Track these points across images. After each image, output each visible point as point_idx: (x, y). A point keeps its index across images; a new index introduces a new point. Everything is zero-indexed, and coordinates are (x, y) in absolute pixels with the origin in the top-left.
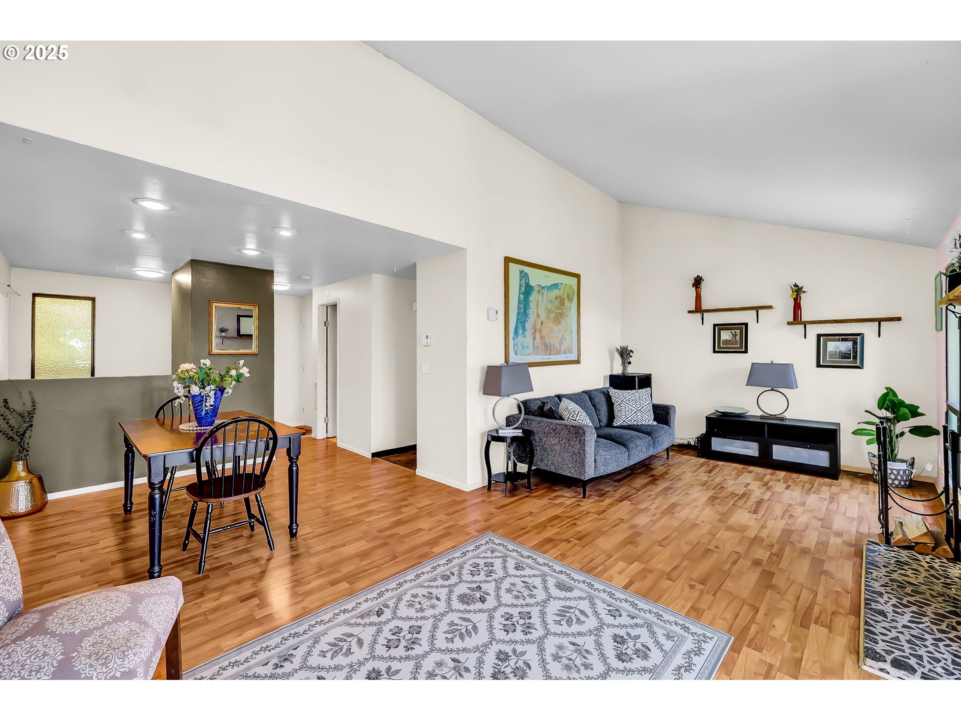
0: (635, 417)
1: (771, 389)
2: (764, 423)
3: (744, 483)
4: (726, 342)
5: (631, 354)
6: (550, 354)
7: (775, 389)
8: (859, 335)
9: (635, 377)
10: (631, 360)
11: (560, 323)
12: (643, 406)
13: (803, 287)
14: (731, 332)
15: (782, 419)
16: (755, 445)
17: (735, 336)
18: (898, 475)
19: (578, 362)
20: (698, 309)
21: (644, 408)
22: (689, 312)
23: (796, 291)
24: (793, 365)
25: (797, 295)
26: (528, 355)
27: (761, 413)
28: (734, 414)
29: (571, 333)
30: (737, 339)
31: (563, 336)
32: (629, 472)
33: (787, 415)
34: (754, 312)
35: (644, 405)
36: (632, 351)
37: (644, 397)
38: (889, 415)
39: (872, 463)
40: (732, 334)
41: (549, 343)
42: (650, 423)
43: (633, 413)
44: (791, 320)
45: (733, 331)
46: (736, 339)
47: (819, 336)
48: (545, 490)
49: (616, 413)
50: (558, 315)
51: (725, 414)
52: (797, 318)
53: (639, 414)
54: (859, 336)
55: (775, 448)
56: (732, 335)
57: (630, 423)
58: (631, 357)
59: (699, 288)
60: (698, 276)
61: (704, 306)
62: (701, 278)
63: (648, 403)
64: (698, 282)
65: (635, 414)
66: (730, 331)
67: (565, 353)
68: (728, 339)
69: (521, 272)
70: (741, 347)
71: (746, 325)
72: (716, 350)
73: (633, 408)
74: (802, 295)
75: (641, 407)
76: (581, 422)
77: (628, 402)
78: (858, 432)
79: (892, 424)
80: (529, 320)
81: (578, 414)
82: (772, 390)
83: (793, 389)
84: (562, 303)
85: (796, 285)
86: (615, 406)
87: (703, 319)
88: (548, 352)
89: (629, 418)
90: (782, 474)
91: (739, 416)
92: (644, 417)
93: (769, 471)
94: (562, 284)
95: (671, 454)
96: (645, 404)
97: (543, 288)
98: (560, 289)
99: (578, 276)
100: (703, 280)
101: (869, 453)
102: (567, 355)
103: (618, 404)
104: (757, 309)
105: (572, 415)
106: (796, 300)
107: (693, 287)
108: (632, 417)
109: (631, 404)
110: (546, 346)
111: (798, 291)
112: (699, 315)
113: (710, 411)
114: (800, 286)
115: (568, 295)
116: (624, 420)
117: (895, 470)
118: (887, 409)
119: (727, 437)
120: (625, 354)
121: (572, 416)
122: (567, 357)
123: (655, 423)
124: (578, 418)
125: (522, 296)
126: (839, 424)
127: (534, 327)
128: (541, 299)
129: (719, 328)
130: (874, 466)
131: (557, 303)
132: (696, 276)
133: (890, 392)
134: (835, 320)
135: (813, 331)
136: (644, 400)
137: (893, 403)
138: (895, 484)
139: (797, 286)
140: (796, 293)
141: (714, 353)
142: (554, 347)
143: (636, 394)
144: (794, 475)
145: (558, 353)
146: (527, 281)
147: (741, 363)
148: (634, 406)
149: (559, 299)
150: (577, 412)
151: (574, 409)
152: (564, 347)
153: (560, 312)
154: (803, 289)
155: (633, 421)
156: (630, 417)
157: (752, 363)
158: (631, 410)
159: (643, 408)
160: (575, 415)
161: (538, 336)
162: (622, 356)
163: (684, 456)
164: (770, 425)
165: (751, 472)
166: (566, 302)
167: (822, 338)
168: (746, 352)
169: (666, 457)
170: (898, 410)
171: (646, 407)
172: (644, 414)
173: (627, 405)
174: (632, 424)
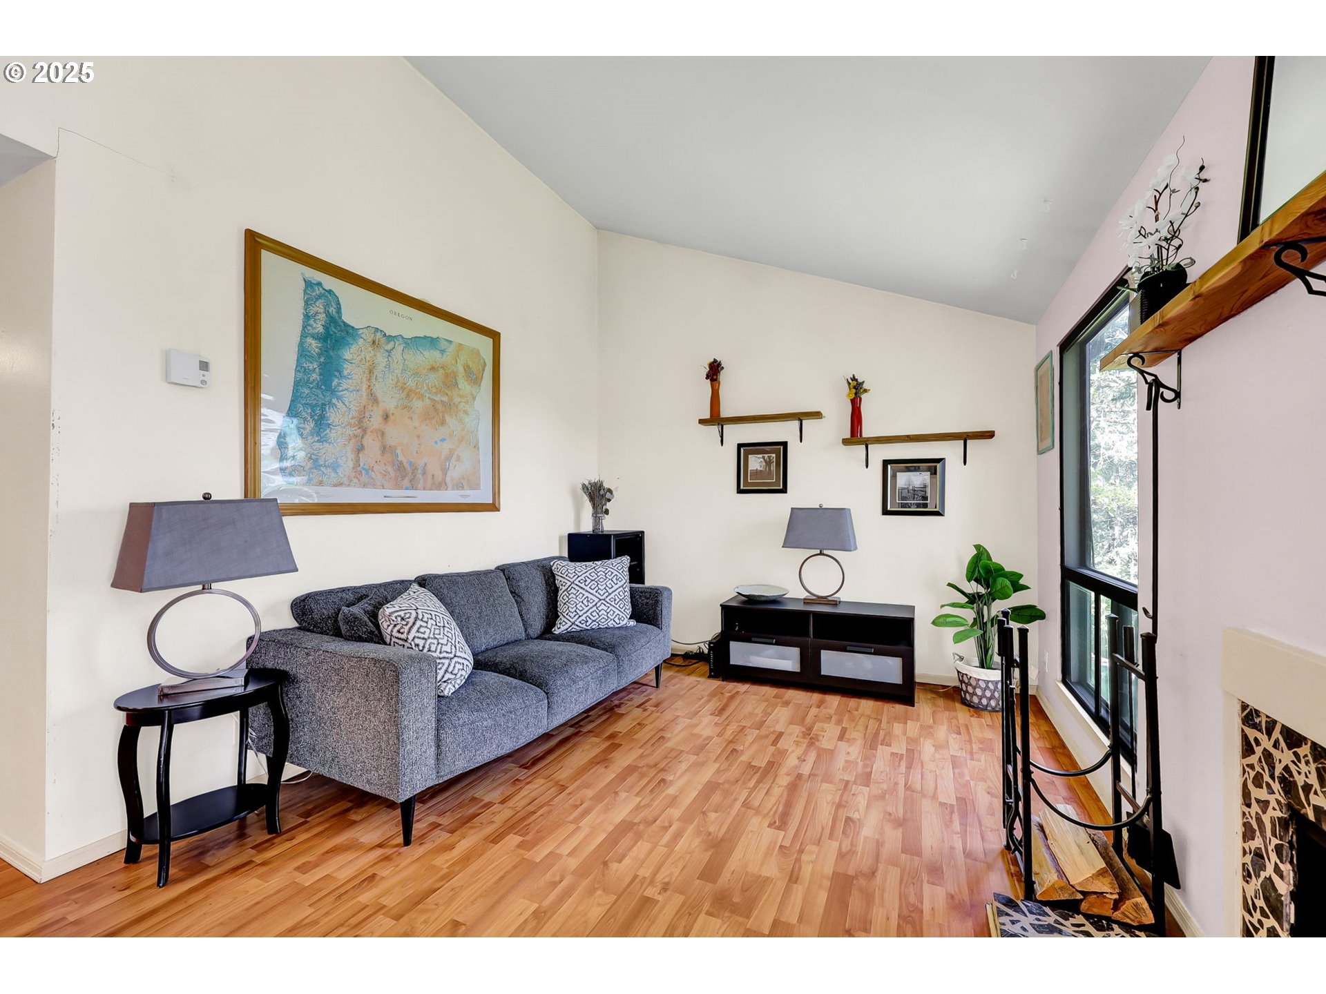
0: (594, 614)
1: (818, 552)
2: (807, 613)
3: (773, 733)
4: (756, 474)
5: (608, 495)
6: (413, 488)
7: (825, 552)
8: (939, 460)
9: (610, 535)
10: (609, 506)
11: (443, 423)
12: (610, 591)
13: (864, 382)
14: (763, 458)
15: (836, 603)
16: (795, 652)
17: (768, 463)
18: (995, 690)
19: (493, 507)
20: (715, 419)
21: (612, 595)
22: (702, 422)
23: (854, 387)
24: (849, 510)
25: (856, 394)
26: (335, 486)
27: (804, 595)
28: (765, 599)
29: (476, 447)
30: (772, 469)
31: (451, 452)
32: (570, 731)
33: (843, 596)
34: (797, 423)
35: (613, 589)
36: (610, 491)
37: (615, 573)
38: (982, 590)
39: (958, 672)
40: (765, 461)
41: (411, 464)
42: (623, 623)
43: (591, 605)
44: (848, 436)
45: (766, 456)
46: (770, 469)
47: (886, 463)
48: (327, 825)
49: (561, 608)
50: (440, 407)
51: (751, 600)
52: (855, 435)
53: (603, 607)
54: (939, 462)
55: (826, 655)
56: (764, 463)
57: (584, 626)
58: (609, 500)
59: (716, 380)
60: (715, 361)
61: (725, 413)
62: (719, 364)
63: (620, 584)
64: (714, 370)
65: (595, 608)
66: (761, 456)
67: (460, 486)
68: (759, 469)
69: (309, 284)
70: (777, 483)
71: (785, 444)
72: (742, 487)
73: (590, 596)
74: (864, 396)
75: (607, 594)
76: (421, 642)
77: (583, 585)
78: (941, 620)
79: (985, 604)
80: (340, 405)
81: (414, 624)
82: (821, 554)
83: (851, 551)
84: (450, 382)
85: (854, 379)
86: (560, 592)
87: (722, 437)
88: (406, 483)
89: (583, 618)
90: (834, 701)
91: (774, 601)
92: (612, 612)
93: (816, 697)
94: (450, 342)
95: (665, 674)
96: (616, 587)
97: (390, 338)
98: (443, 351)
99: (495, 336)
100: (723, 368)
101: (954, 654)
102: (463, 492)
103: (564, 588)
104: (800, 417)
105: (398, 627)
106: (853, 402)
107: (707, 378)
108: (588, 614)
109: (587, 588)
110: (400, 468)
111: (857, 388)
112: (714, 430)
113: (727, 593)
114: (860, 381)
115: (467, 369)
116: (573, 620)
117: (992, 682)
118: (977, 581)
119: (753, 639)
120: (598, 495)
121: (399, 631)
122: (462, 496)
123: (632, 623)
124: (413, 633)
125: (314, 345)
126: (912, 608)
127: (360, 421)
128: (381, 359)
129: (745, 449)
130: (962, 677)
131: (434, 379)
132: (712, 360)
133: (981, 554)
134: (908, 436)
135: (880, 453)
136: (614, 579)
137: (988, 571)
138: (991, 706)
139: (857, 380)
140: (854, 391)
141: (738, 493)
142: (424, 473)
143: (600, 569)
144: (853, 702)
145: (440, 485)
146: (332, 310)
147: (775, 508)
148: (594, 592)
149: (441, 371)
150: (411, 621)
151: (402, 613)
152: (454, 474)
153: (445, 399)
154: (865, 386)
155: (590, 621)
156: (585, 615)
157: (792, 508)
158: (588, 601)
159: (610, 594)
160: (407, 628)
161: (371, 442)
162: (592, 499)
163: (687, 678)
164: (817, 615)
165: (786, 704)
166: (463, 384)
167: (889, 466)
168: (784, 491)
169: (655, 685)
170: (995, 580)
171: (616, 593)
172: (611, 607)
173: (581, 591)
174: (589, 628)
